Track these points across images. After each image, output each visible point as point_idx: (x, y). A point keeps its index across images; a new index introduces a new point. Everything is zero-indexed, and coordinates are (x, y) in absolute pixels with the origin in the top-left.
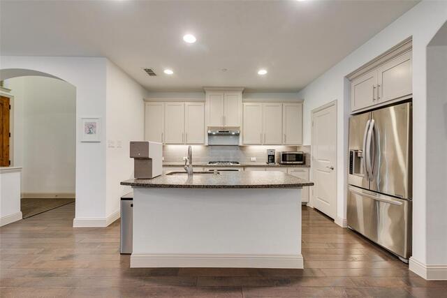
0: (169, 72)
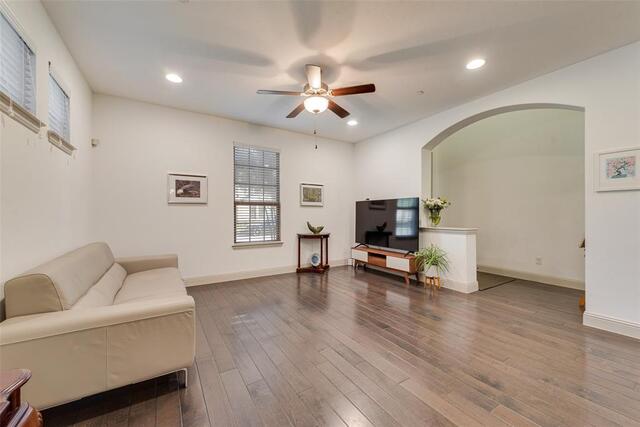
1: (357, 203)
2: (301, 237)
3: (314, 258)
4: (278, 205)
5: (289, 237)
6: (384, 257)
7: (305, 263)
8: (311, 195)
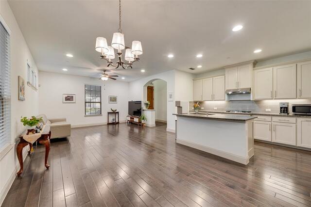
0: (200, 67)
1: (129, 102)
2: (109, 113)
3: (113, 120)
4: (100, 103)
5: (105, 113)
6: (133, 118)
7: (110, 121)
8: (113, 100)
